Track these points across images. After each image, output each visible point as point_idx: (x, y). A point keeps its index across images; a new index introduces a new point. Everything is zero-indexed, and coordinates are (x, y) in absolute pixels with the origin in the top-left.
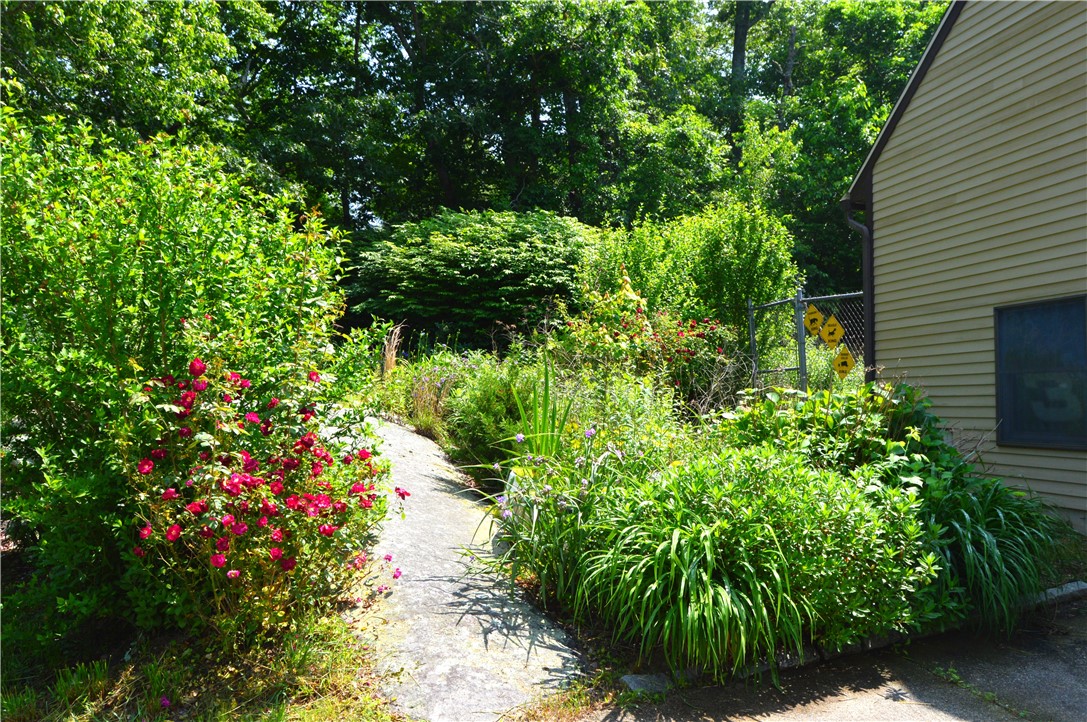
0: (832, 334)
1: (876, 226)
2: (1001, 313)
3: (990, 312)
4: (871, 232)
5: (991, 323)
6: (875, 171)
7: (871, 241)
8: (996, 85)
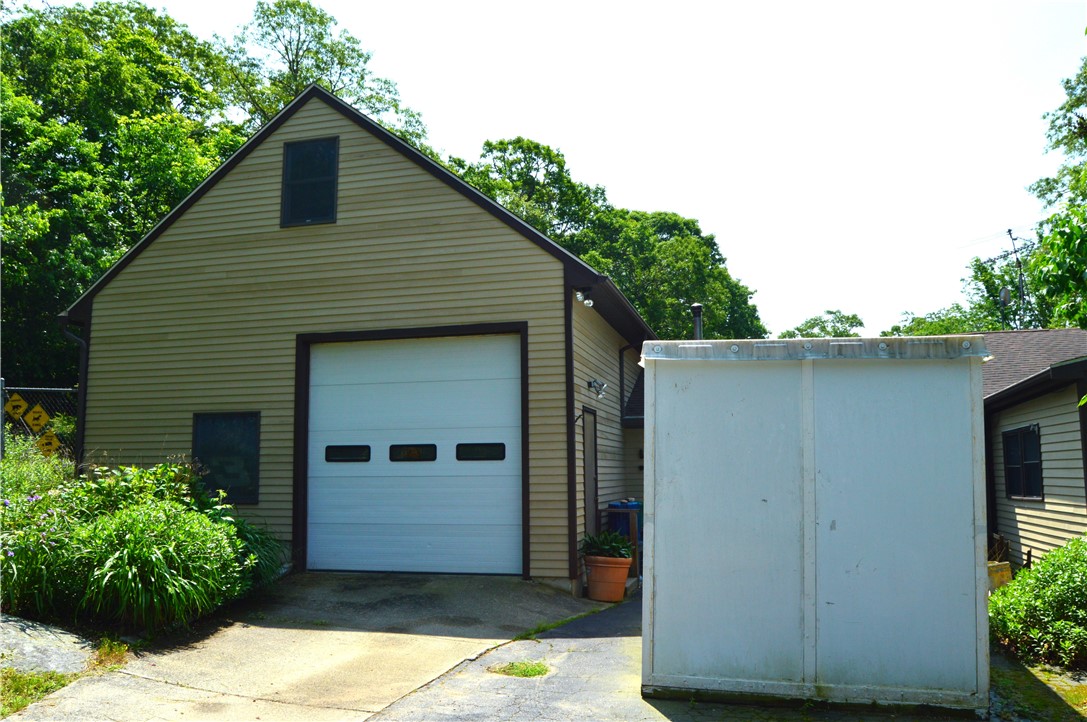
0: (37, 419)
1: (92, 341)
2: (199, 417)
3: (191, 415)
4: (88, 345)
5: (190, 422)
6: (95, 300)
7: (88, 352)
8: (207, 270)
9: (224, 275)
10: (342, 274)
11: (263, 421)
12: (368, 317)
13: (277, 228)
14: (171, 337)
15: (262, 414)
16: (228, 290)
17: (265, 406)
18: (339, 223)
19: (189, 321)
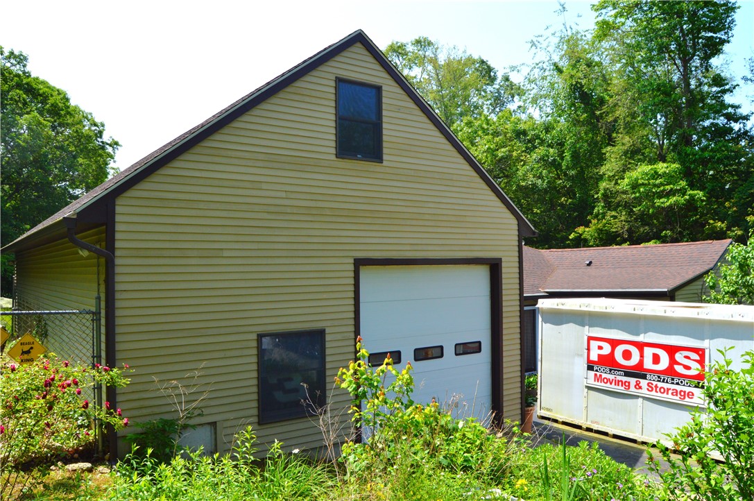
1: (119, 253)
2: (262, 338)
3: (254, 336)
6: (119, 202)
9: (284, 195)
10: (387, 208)
11: (328, 338)
12: (408, 248)
13: (333, 157)
14: (226, 254)
15: (327, 331)
16: (289, 210)
17: (329, 323)
18: (385, 163)
19: (247, 238)
